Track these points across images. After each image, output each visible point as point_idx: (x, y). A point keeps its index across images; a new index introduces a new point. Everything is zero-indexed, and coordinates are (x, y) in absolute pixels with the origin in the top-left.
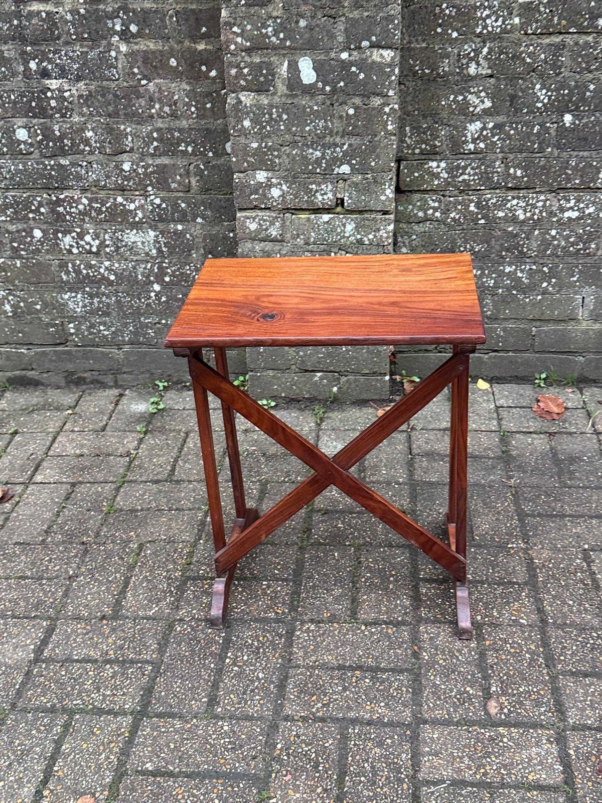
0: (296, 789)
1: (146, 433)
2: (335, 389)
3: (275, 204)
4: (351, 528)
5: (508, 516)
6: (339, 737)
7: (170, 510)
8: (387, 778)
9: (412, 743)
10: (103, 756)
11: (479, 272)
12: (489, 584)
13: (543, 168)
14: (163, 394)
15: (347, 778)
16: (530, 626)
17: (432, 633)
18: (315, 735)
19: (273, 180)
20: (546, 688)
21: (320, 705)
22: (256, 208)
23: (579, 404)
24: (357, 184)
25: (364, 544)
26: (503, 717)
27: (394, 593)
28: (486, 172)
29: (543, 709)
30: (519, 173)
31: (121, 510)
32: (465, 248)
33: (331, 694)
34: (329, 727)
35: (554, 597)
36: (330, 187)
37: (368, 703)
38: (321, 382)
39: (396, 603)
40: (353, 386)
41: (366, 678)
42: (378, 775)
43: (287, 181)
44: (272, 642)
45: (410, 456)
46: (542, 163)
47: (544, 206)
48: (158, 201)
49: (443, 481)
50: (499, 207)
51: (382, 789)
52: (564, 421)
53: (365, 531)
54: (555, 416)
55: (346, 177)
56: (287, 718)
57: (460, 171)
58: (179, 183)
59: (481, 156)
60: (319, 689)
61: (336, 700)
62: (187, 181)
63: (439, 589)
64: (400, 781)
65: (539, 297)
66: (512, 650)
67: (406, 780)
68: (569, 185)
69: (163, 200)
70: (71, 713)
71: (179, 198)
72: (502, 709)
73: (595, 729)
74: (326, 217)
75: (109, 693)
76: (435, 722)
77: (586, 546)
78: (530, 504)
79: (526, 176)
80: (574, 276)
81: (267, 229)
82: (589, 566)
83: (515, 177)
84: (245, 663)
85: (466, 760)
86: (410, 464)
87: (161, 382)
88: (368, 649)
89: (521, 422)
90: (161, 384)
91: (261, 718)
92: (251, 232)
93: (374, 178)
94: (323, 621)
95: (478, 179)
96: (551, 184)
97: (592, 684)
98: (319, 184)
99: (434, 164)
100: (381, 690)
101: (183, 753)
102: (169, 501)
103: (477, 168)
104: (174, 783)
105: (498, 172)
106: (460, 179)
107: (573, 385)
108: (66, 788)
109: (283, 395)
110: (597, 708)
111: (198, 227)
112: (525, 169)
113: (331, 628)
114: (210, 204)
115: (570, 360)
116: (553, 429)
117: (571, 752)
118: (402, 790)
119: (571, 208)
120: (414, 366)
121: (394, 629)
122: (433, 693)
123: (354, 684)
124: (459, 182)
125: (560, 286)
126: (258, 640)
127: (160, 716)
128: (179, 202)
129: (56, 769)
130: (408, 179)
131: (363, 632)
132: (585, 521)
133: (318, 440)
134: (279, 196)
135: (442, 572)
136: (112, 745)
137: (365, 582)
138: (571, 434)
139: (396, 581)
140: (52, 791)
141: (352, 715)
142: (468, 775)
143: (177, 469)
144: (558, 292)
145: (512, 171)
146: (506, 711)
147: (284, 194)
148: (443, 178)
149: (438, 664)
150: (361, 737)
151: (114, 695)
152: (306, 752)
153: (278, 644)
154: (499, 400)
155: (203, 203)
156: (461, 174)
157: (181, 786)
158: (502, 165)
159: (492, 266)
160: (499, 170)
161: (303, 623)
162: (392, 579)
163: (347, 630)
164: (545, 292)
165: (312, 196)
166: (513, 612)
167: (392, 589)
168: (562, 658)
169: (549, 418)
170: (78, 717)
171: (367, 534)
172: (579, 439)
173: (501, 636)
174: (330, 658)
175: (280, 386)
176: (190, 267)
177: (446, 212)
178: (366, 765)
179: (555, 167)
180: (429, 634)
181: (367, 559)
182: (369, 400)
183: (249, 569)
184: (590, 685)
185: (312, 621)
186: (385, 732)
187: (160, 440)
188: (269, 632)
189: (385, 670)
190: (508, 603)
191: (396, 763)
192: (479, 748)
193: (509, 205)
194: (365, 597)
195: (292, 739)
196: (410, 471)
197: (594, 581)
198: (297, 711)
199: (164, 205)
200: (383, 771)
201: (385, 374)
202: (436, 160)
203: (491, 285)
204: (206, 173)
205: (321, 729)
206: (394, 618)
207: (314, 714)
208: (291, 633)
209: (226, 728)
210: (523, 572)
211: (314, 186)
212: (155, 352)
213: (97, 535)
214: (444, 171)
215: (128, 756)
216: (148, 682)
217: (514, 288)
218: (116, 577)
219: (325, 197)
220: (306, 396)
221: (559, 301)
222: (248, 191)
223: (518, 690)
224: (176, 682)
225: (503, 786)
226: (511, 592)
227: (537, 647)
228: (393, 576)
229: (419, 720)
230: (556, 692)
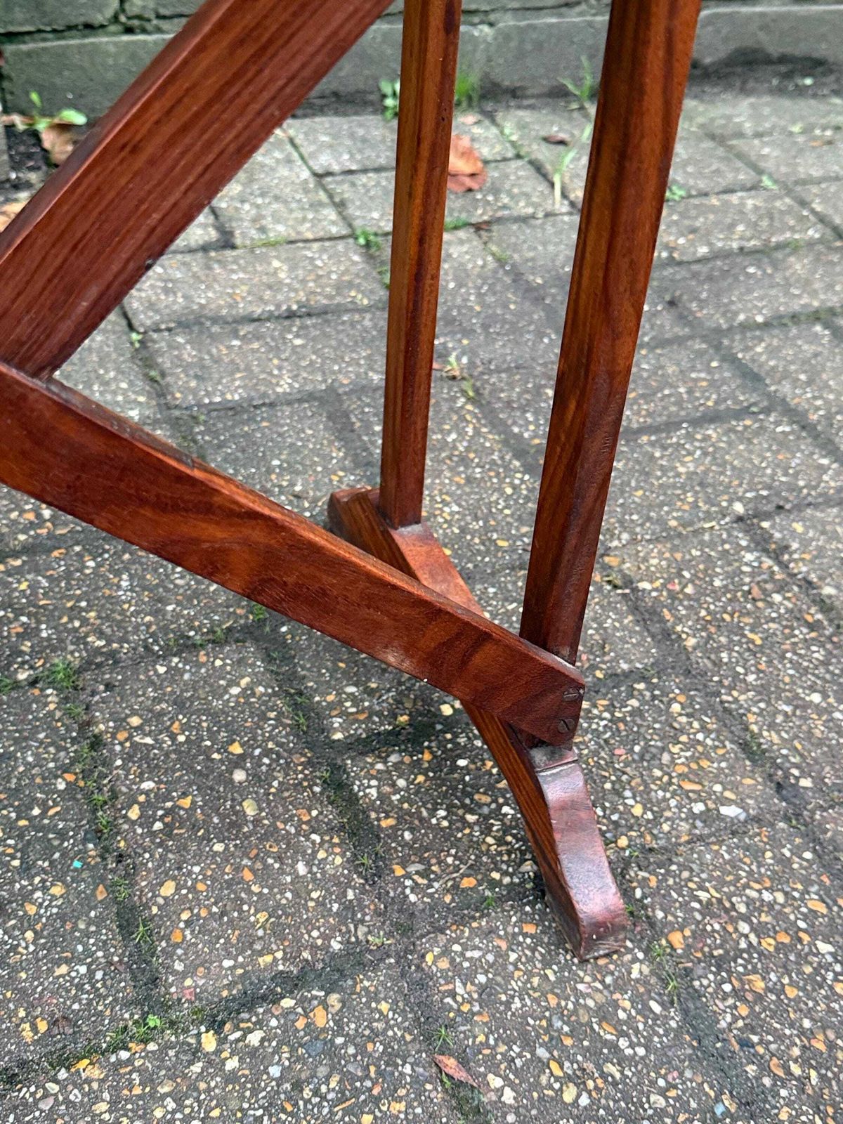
4: (19, 612)
5: (493, 462)
16: (757, 820)
17: (476, 965)
23: (506, 150)
25: (87, 665)
27: (272, 833)
35: (763, 693)
39: (297, 878)
45: (135, 336)
49: (264, 395)
52: (496, 191)
53: (74, 612)
54: (469, 182)
63: (418, 768)
66: (768, 944)
77: (739, 508)
82: (782, 564)
94: (23, 1064)
113: (76, 1095)
116: (480, 215)
120: (58, 81)
121: (334, 999)
131: (214, 1062)
132: (691, 436)
135: (398, 702)
137: (146, 821)
138: (524, 220)
139: (257, 778)
154: (313, 155)
162: (239, 776)
163: (149, 1080)
166: (688, 786)
167: (257, 821)
169: (455, 188)
171: (85, 622)
172: (550, 229)
173: (703, 896)
180: (468, 978)
181: (121, 722)
190: (652, 756)
194: (168, 889)
196: (153, 380)
206: (314, 948)
210: (632, 632)
228: (238, 762)
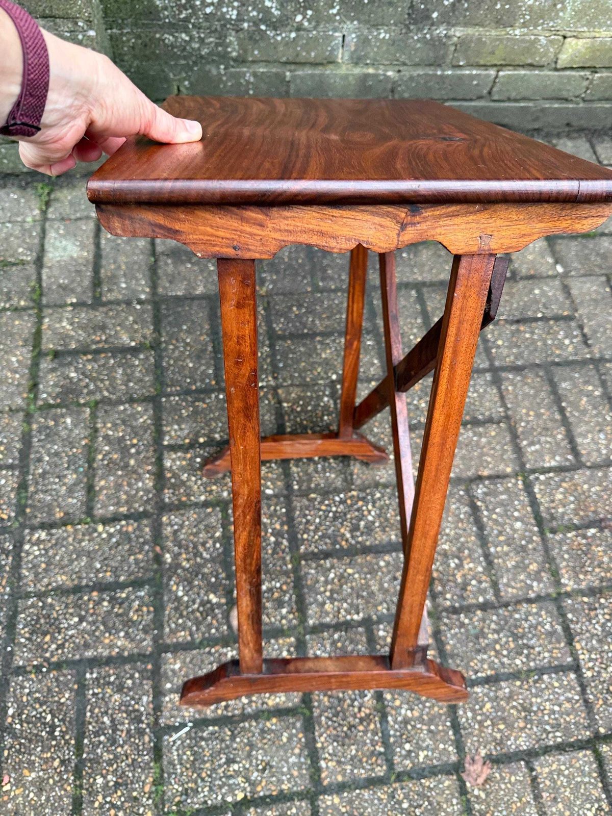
4: (86, 377)
6: (76, 687)
8: (129, 731)
9: (153, 680)
15: (86, 741)
16: (276, 497)
17: (176, 523)
18: (49, 690)
20: (289, 580)
21: (54, 647)
25: (101, 402)
27: (135, 472)
29: (284, 611)
33: (67, 629)
34: (65, 676)
37: (107, 635)
39: (138, 487)
41: (104, 600)
42: (118, 730)
45: (153, 258)
49: (191, 294)
51: (122, 747)
53: (102, 381)
56: (18, 671)
60: (53, 624)
61: (72, 636)
63: (184, 459)
64: (141, 733)
65: (293, 35)
67: (148, 730)
73: (333, 628)
76: (177, 648)
77: (334, 377)
78: (282, 320)
80: (333, 7)
86: (153, 272)
94: (55, 524)
97: (333, 567)
100: (121, 615)
110: (335, 600)
113: (65, 534)
118: (144, 744)
121: (135, 525)
122: (176, 609)
123: (91, 611)
125: (317, 20)
131: (100, 534)
132: (334, 341)
133: (44, 239)
135: (188, 434)
139: (138, 453)
141: (89, 654)
142: (209, 712)
144: (315, 28)
149: (181, 566)
150: (99, 682)
152: (41, 713)
153: (6, 564)
161: (32, 531)
162: (133, 451)
163: (84, 535)
164: (299, 28)
167: (133, 467)
168: (305, 536)
171: (105, 385)
174: (64, 578)
178: (105, 719)
180: (172, 526)
181: (105, 425)
184: (330, 569)
185: (43, 526)
186: (125, 671)
189: (123, 586)
191: (138, 711)
194: (103, 483)
195: (25, 699)
196: (154, 281)
198: (29, 660)
200: (123, 724)
205: (57, 680)
206: (135, 509)
207: (47, 660)
208: (19, 548)
217: (262, 21)
221: (316, 39)
225: (244, 718)
227: (282, 525)
228: (133, 446)
229: (161, 648)
230: (299, 584)
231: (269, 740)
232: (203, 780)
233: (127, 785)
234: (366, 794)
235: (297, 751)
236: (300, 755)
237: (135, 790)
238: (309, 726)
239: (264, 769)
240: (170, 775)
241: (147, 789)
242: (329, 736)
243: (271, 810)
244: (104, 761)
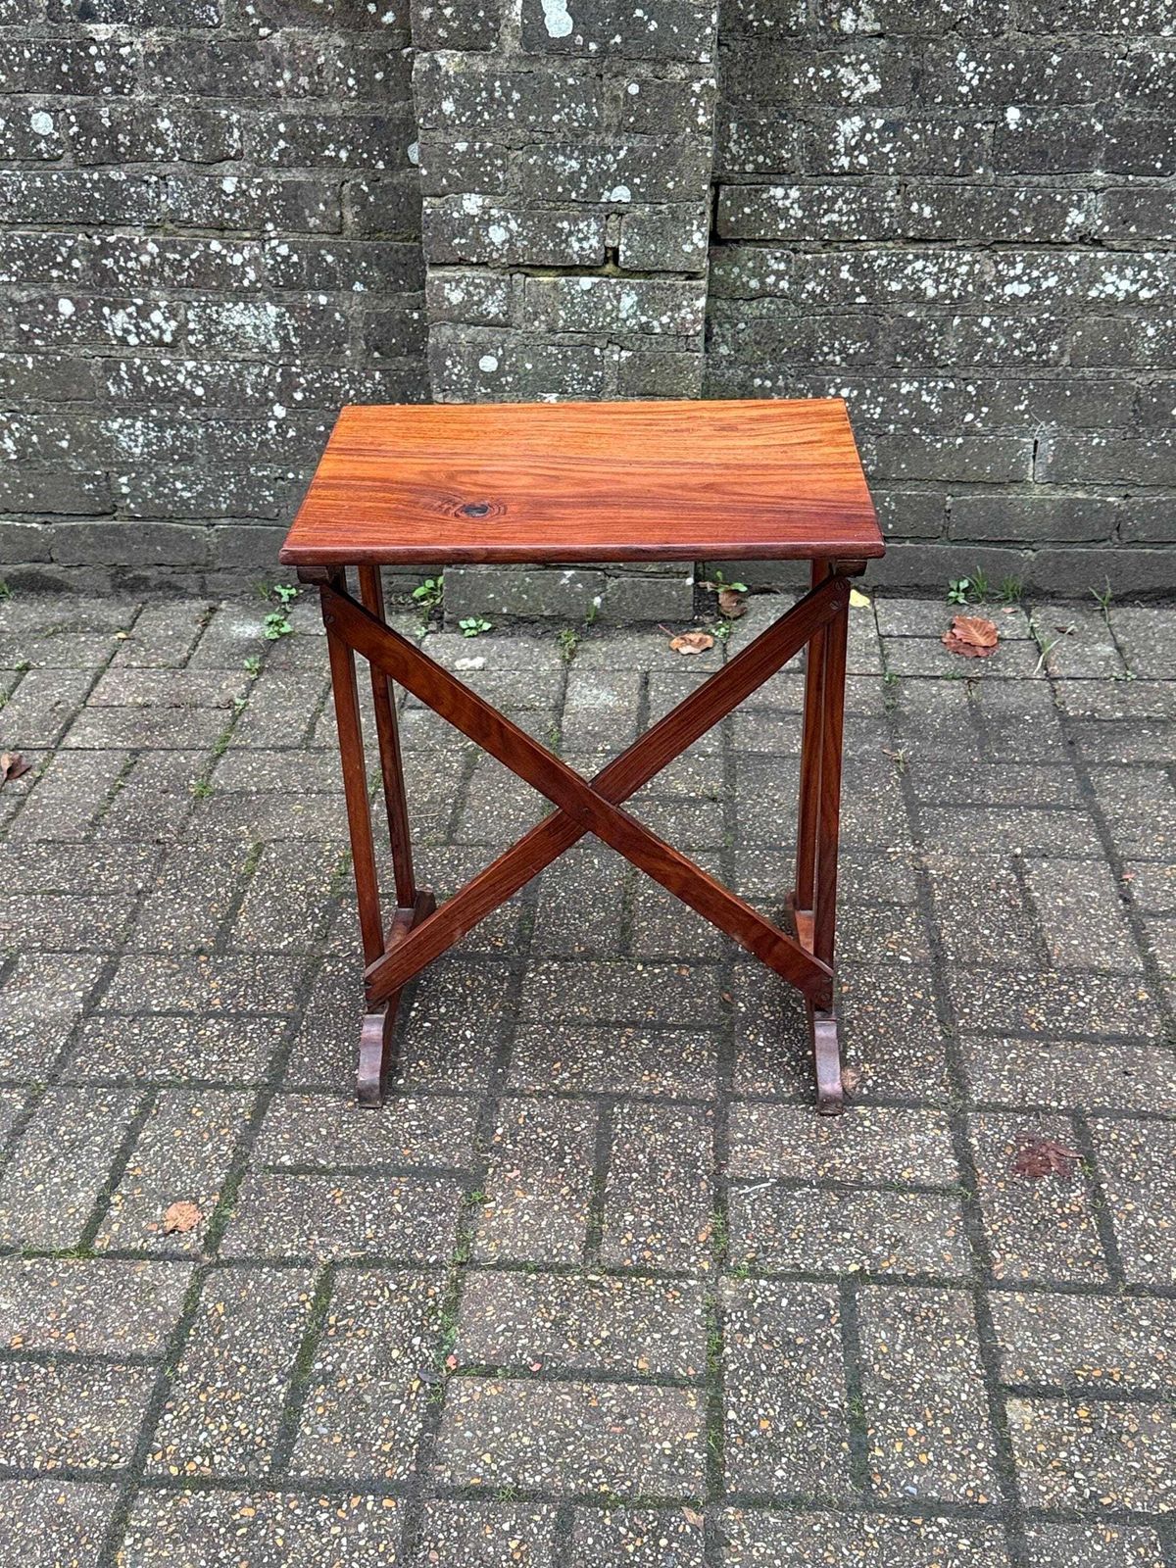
0: (527, 1189)
1: (260, 672)
2: (597, 601)
3: (495, 255)
5: (891, 805)
6: (597, 1118)
7: (308, 792)
8: (674, 1174)
9: (715, 1128)
10: (210, 1146)
11: (855, 393)
12: (852, 905)
13: (970, 203)
14: (288, 609)
15: (610, 1174)
16: (916, 965)
17: (754, 975)
19: (493, 212)
20: (938, 1052)
21: (566, 1075)
22: (461, 262)
23: (1024, 633)
24: (642, 222)
26: (865, 1091)
28: (869, 210)
29: (930, 1082)
30: (927, 212)
31: (222, 792)
32: (832, 347)
33: (585, 1060)
34: (581, 1106)
35: (959, 924)
36: (594, 227)
37: (646, 1072)
38: (572, 588)
39: (696, 933)
40: (629, 595)
41: (643, 1037)
42: (660, 1171)
43: (518, 215)
44: (488, 988)
46: (967, 195)
47: (969, 273)
48: (284, 250)
50: (893, 273)
51: (665, 1189)
52: (997, 659)
54: (981, 651)
55: (623, 208)
56: (512, 1093)
57: (825, 206)
58: (323, 217)
59: (861, 179)
60: (565, 1053)
61: (592, 1068)
62: (338, 213)
64: (695, 1179)
65: (960, 440)
66: (885, 1000)
67: (705, 1177)
68: (1014, 236)
69: (293, 249)
70: (153, 1087)
71: (321, 245)
72: (863, 1080)
73: (1014, 1110)
74: (586, 282)
75: (215, 1058)
76: (753, 1099)
77: (1018, 851)
78: (929, 787)
79: (939, 218)
80: (1020, 402)
81: (480, 302)
82: (1020, 879)
83: (920, 219)
84: (442, 1017)
85: (803, 1150)
87: (284, 587)
88: (647, 997)
89: (922, 661)
90: (284, 592)
91: (469, 1093)
92: (452, 307)
93: (672, 211)
94: (573, 958)
95: (856, 221)
96: (983, 233)
97: (1014, 1047)
98: (575, 221)
99: (779, 192)
100: (667, 1055)
101: (342, 1141)
102: (305, 779)
103: (854, 200)
104: (328, 1182)
105: (890, 210)
106: (825, 221)
107: (1015, 601)
108: (147, 1193)
109: (505, 610)
110: (1018, 1081)
111: (356, 299)
112: (937, 204)
113: (587, 968)
114: (379, 257)
115: (1011, 556)
116: (975, 672)
117: (974, 1141)
118: (698, 1190)
119: (1018, 278)
120: (737, 565)
121: (692, 969)
122: (752, 1058)
123: (624, 1046)
124: (823, 226)
125: (995, 420)
126: (464, 986)
127: (301, 1090)
128: (323, 252)
129: (130, 1165)
130: (733, 219)
131: (639, 973)
132: (1020, 813)
133: (566, 687)
134: (504, 242)
136: (223, 1132)
137: (644, 902)
138: (1006, 679)
140: (125, 1197)
141: (618, 1088)
142: (804, 1170)
143: (318, 730)
144: (992, 431)
145: (915, 208)
146: (870, 1083)
147: (511, 237)
148: (795, 218)
149: (762, 1018)
150: (632, 1118)
151: (223, 1061)
152: (544, 1139)
153: (498, 990)
154: (884, 624)
155: (365, 255)
156: (826, 212)
157: (340, 1187)
158: (898, 197)
159: (878, 382)
160: (893, 205)
161: (538, 961)
163: (614, 971)
164: (969, 431)
165: (562, 242)
166: (890, 945)
168: (967, 1010)
169: (969, 653)
170: (164, 1092)
172: (1020, 687)
173: (868, 980)
174: (584, 1010)
175: (500, 593)
176: (340, 374)
177: (799, 280)
178: (641, 1157)
179: (990, 203)
180: (747, 976)
182: (656, 622)
183: (447, 882)
184: (1009, 1049)
185: (555, 958)
186: (672, 1112)
187: (286, 684)
188: (481, 973)
189: (673, 1027)
190: (882, 932)
191: (690, 1154)
192: (825, 1135)
193: (908, 271)
194: (644, 924)
195: (521, 1121)
197: (1028, 900)
198: (529, 1083)
199: (295, 258)
200: (668, 1165)
201: (686, 575)
202: (782, 185)
203: (876, 416)
204: (372, 199)
205: (569, 1108)
206: (692, 953)
207: (556, 1087)
208: (518, 976)
209: (412, 1107)
210: (910, 888)
211: (565, 224)
212: (275, 532)
213: (182, 830)
214: (796, 206)
215: (251, 1146)
216: (280, 1044)
217: (915, 422)
218: (218, 893)
219: (586, 245)
220: (546, 613)
221: (993, 446)
222: (447, 230)
223: (891, 1054)
224: (327, 1045)
225: (860, 1184)
226: (888, 917)
227: (927, 994)
229: (729, 1096)
230: (954, 1058)
231: (904, 1215)
232: (792, 1241)
233: (670, 1230)
234: (1074, 1299)
235: (950, 1233)
236: (956, 1239)
237: (685, 1236)
238: (971, 1210)
239: (894, 1246)
240: (738, 1228)
241: (702, 1237)
242: (1008, 1226)
243: (906, 1291)
244: (636, 1199)
